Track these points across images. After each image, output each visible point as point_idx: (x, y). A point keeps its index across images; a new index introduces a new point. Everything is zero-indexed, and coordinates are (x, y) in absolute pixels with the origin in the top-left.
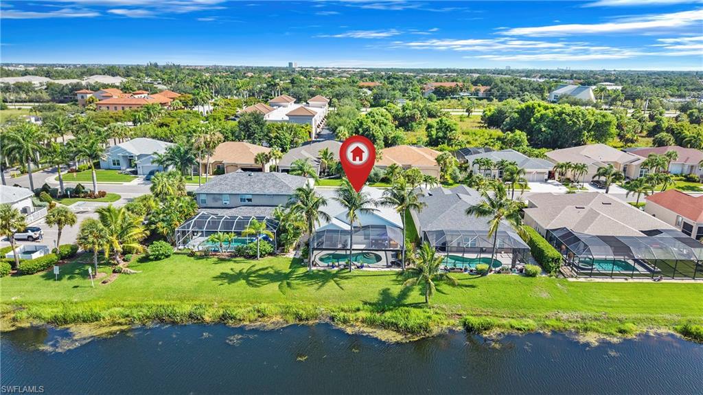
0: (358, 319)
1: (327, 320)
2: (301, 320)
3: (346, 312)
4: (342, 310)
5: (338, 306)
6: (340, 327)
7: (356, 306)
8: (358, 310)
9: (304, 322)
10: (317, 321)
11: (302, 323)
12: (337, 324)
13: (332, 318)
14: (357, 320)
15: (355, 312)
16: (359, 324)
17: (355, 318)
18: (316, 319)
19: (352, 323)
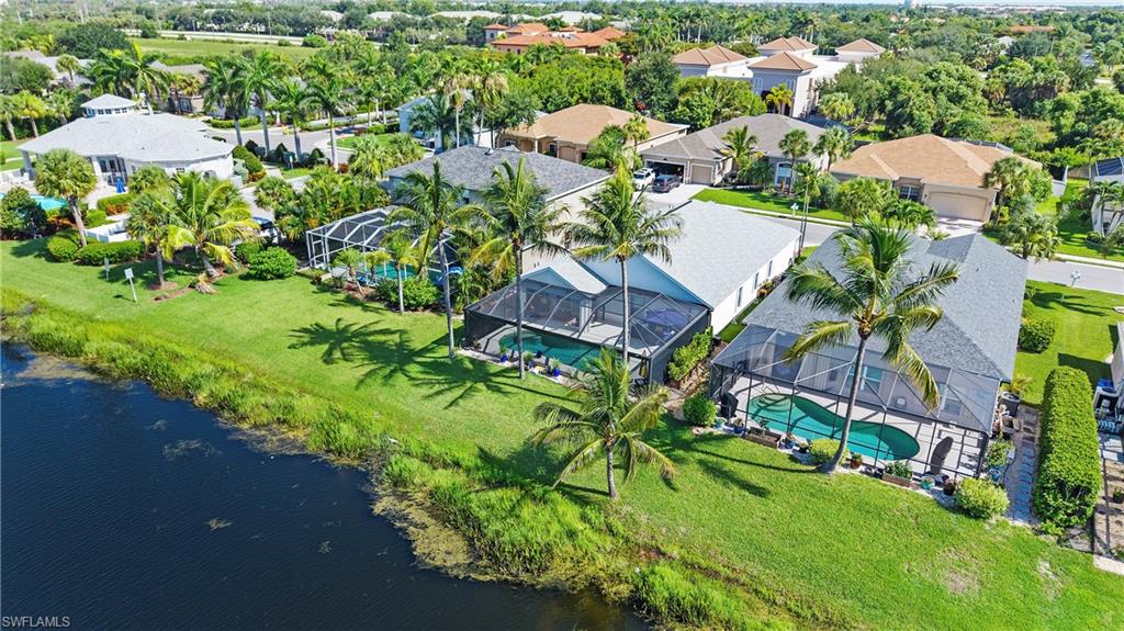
14: (422, 485)
16: (420, 496)
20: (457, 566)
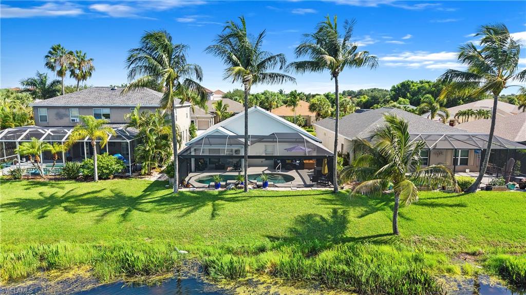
0: (263, 267)
1: (194, 272)
2: (131, 273)
3: (236, 254)
4: (229, 251)
5: (219, 244)
6: (220, 286)
7: (258, 244)
8: (262, 250)
9: (140, 279)
10: (170, 275)
11: (132, 280)
12: (215, 280)
13: (205, 269)
14: (260, 270)
15: (256, 253)
16: (265, 278)
17: (255, 266)
18: (168, 271)
19: (249, 276)
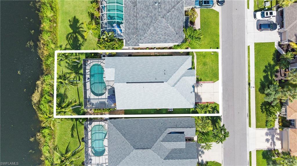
20: (34, 102)
